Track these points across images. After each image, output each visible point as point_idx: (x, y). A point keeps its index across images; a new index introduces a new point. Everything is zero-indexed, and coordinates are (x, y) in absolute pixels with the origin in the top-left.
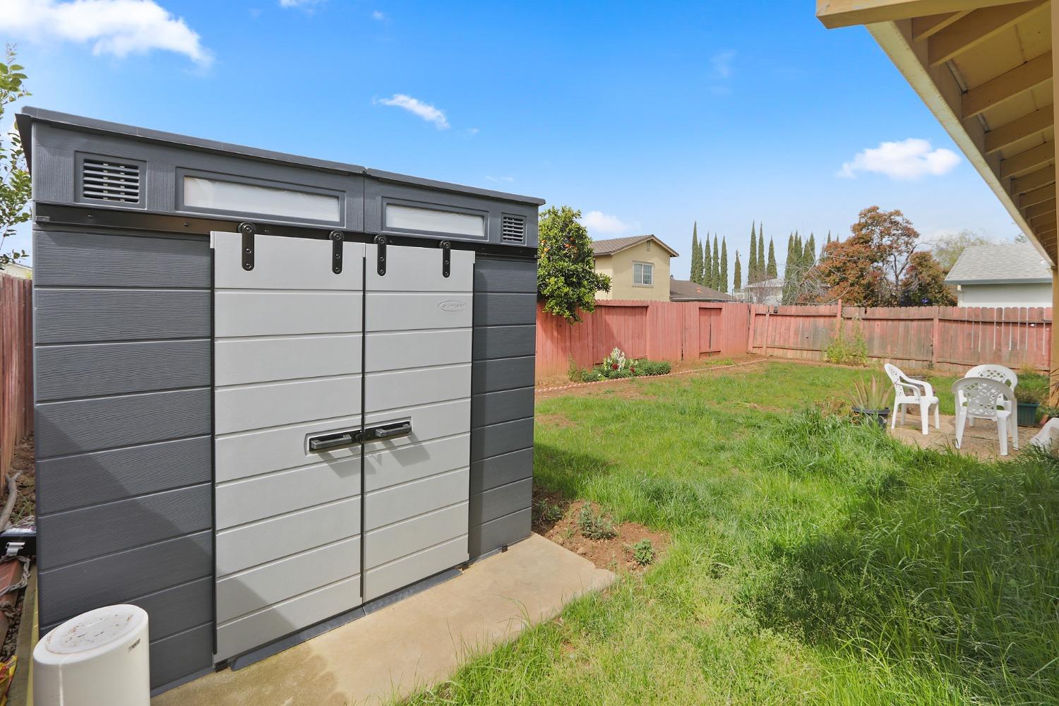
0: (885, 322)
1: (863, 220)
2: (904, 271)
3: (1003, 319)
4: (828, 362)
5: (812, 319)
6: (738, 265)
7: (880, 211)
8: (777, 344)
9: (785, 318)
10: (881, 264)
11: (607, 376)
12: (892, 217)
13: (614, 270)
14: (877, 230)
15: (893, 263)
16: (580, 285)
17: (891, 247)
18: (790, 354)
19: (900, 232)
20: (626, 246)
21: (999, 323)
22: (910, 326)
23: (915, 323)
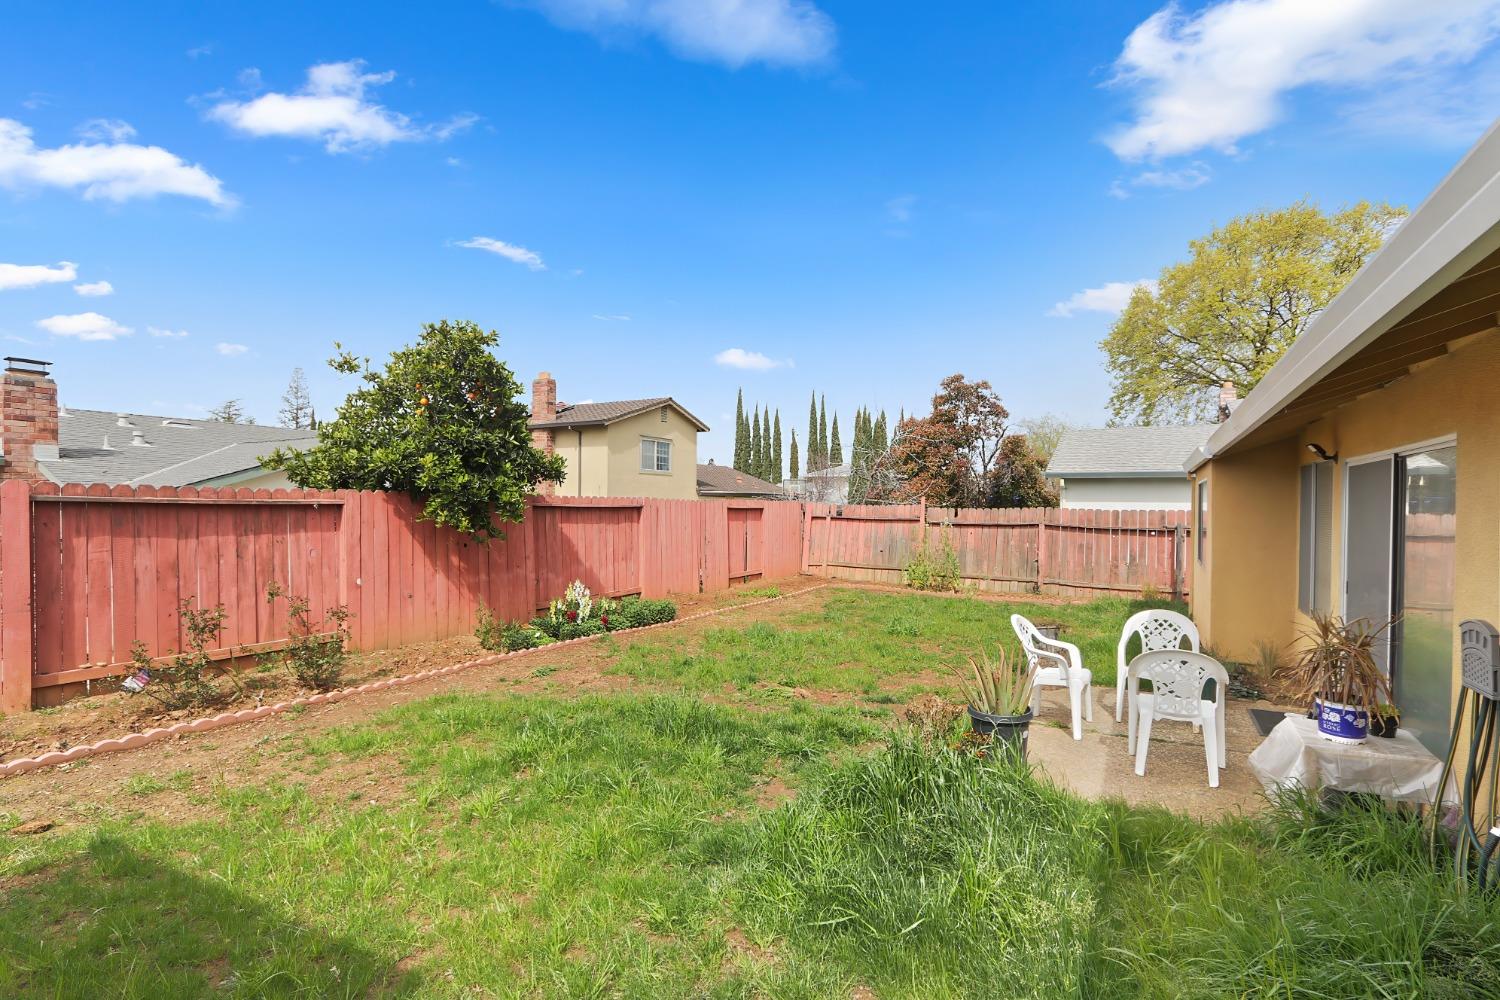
0: (980, 529)
1: (944, 392)
2: (993, 460)
3: (1120, 526)
4: (910, 585)
5: (887, 525)
6: (794, 447)
7: (966, 381)
8: (841, 561)
9: (850, 523)
10: (966, 450)
11: (556, 636)
12: (979, 390)
13: (610, 448)
14: (961, 406)
15: (981, 449)
16: (497, 470)
17: (978, 428)
18: (859, 575)
19: (988, 409)
20: (629, 413)
21: (1115, 531)
22: (1010, 535)
23: (1016, 531)
